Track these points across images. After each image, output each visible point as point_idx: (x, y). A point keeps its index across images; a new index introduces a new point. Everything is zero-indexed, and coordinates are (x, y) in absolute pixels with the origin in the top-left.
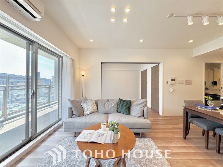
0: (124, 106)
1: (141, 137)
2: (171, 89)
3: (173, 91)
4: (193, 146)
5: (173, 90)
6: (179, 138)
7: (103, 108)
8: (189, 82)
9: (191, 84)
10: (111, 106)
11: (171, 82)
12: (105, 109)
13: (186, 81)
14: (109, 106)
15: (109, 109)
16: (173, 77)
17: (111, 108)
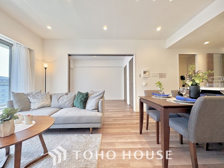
0: (79, 98)
1: (92, 133)
2: (144, 83)
3: (146, 85)
4: (144, 140)
5: (145, 83)
6: (135, 133)
7: (57, 101)
8: (163, 75)
9: (165, 77)
10: (66, 99)
11: (144, 75)
12: (59, 103)
13: (159, 74)
14: (64, 100)
15: (63, 103)
16: (145, 70)
17: (65, 102)
